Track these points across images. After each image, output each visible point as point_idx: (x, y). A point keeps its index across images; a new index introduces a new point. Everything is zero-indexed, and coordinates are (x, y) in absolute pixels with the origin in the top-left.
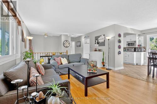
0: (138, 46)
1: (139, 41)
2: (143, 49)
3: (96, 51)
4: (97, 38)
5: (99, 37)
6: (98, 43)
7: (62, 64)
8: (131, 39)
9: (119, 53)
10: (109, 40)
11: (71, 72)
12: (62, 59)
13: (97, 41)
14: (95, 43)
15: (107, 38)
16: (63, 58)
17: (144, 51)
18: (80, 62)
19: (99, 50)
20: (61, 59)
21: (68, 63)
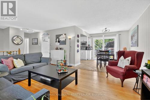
0: (88, 45)
1: (89, 42)
2: (91, 48)
3: (57, 49)
4: (58, 37)
5: (60, 35)
6: (59, 42)
7: (14, 67)
8: (84, 40)
9: (78, 51)
10: (70, 39)
11: (32, 75)
12: (15, 60)
13: (58, 40)
14: (56, 42)
15: (69, 37)
16: (17, 59)
17: (92, 50)
18: (40, 62)
19: (60, 49)
20: (13, 61)
21: (25, 65)
